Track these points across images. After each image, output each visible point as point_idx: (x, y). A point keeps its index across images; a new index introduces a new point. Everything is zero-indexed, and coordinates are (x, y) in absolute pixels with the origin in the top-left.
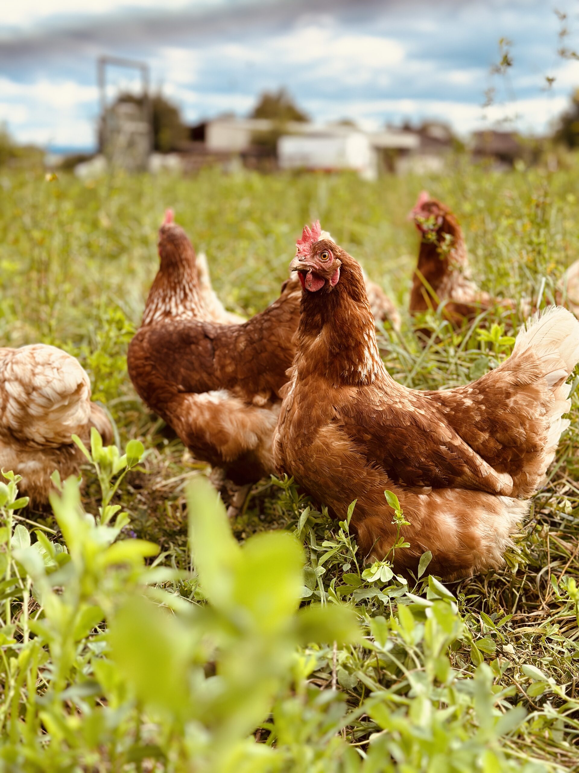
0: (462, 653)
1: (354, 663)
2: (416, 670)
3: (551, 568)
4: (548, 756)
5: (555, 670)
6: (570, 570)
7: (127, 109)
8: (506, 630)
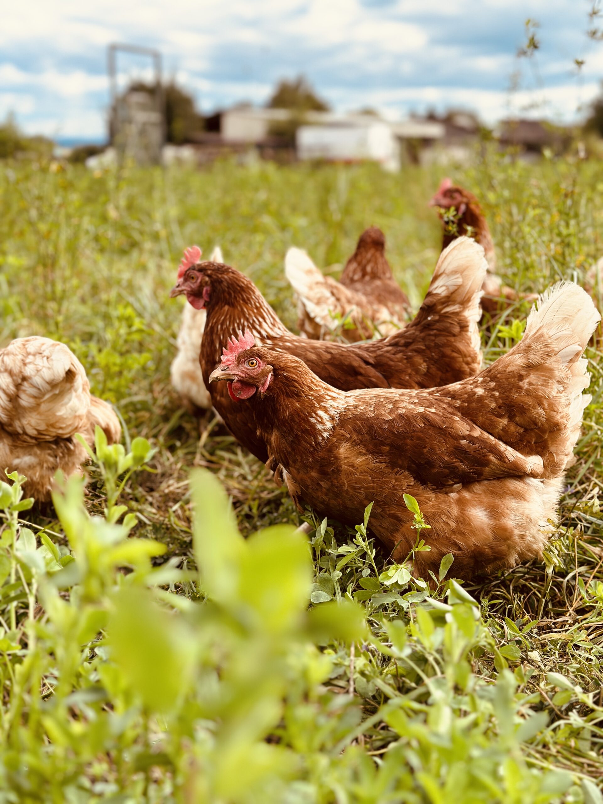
0: (486, 661)
1: (372, 670)
2: (436, 677)
3: (579, 573)
4: (574, 766)
5: (582, 677)
6: (598, 575)
7: (138, 98)
8: (531, 637)
